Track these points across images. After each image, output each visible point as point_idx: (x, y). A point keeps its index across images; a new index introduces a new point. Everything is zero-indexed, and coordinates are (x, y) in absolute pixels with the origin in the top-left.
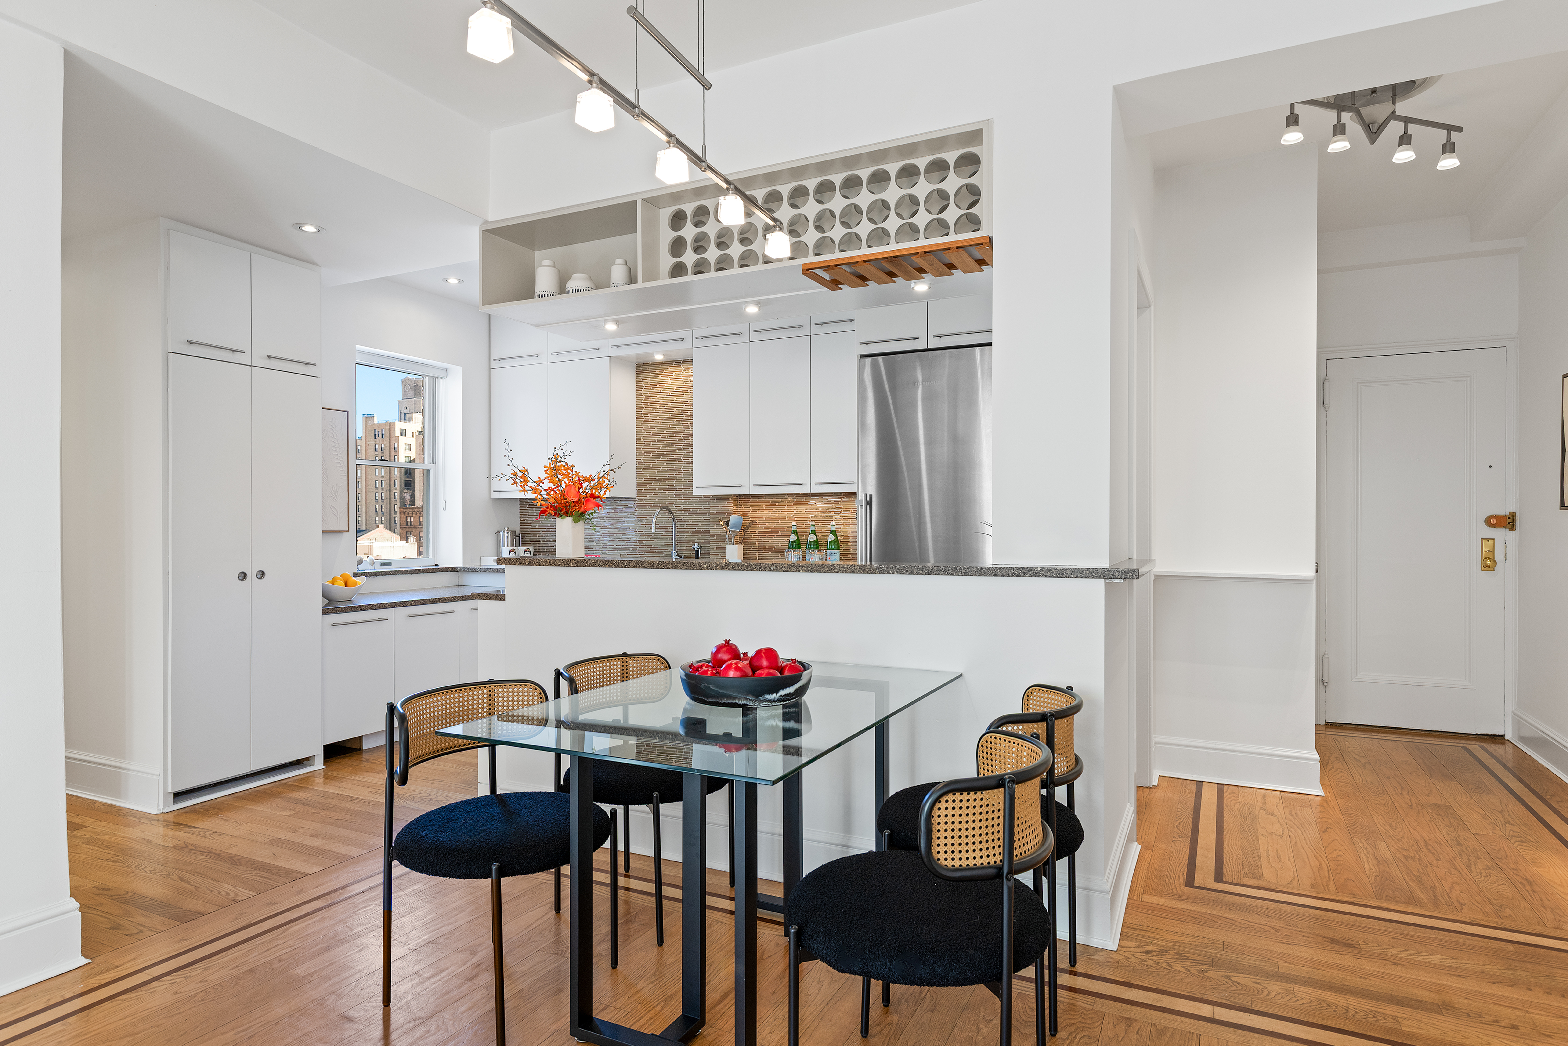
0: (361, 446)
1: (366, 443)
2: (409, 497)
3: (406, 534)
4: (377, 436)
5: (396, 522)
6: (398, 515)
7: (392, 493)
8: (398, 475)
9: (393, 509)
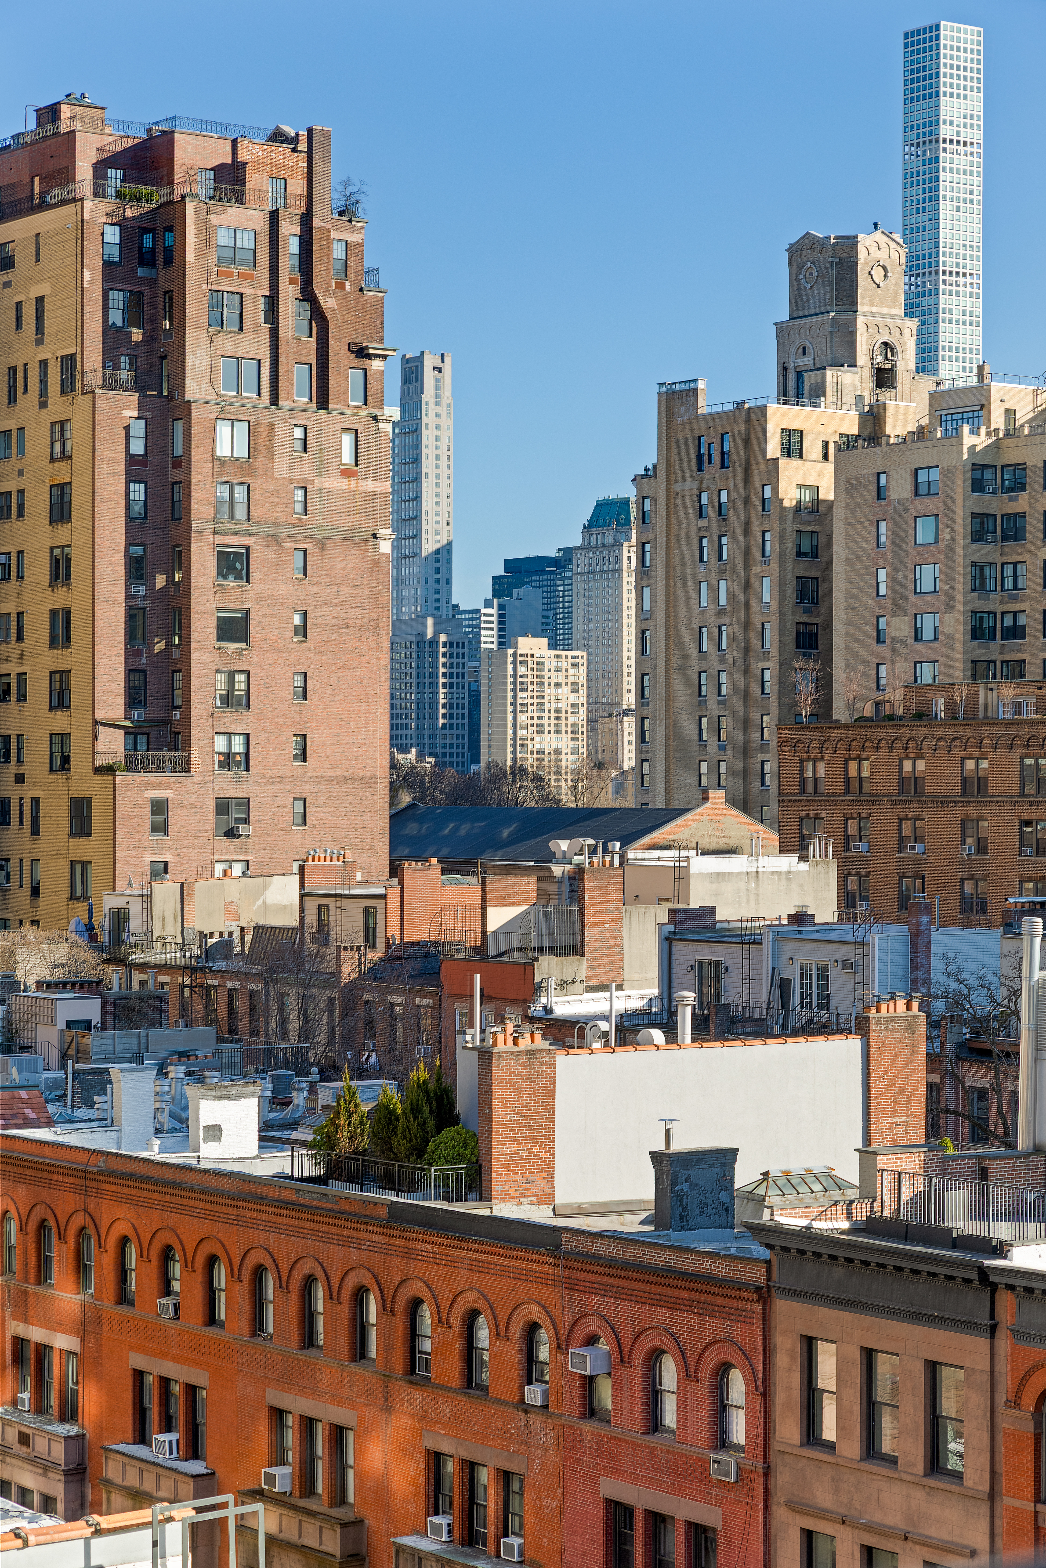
0: (653, 501)
1: (668, 490)
2: (812, 687)
3: (801, 829)
4: (705, 459)
5: (767, 778)
6: (773, 754)
7: (755, 674)
8: (775, 606)
9: (755, 729)
